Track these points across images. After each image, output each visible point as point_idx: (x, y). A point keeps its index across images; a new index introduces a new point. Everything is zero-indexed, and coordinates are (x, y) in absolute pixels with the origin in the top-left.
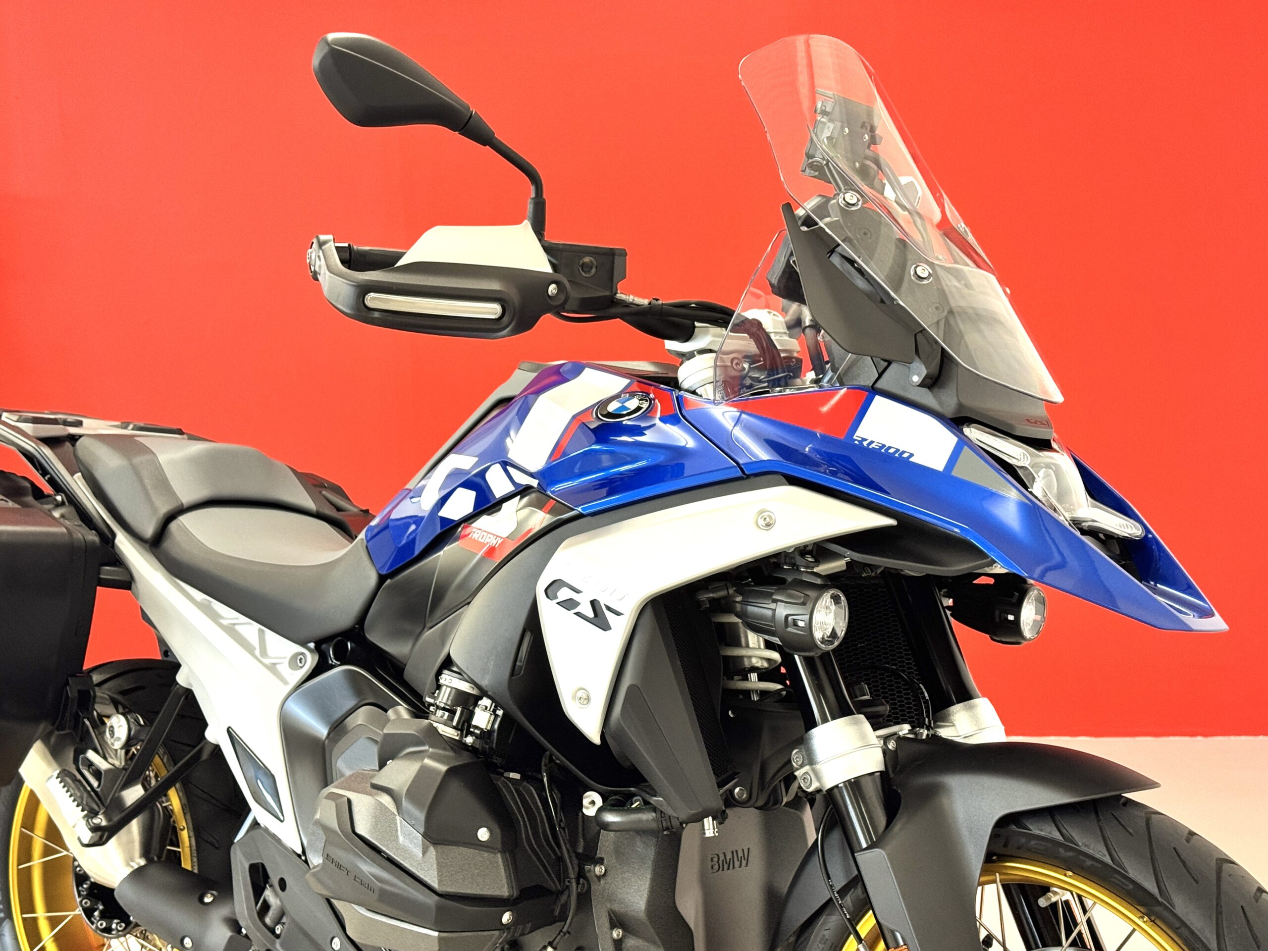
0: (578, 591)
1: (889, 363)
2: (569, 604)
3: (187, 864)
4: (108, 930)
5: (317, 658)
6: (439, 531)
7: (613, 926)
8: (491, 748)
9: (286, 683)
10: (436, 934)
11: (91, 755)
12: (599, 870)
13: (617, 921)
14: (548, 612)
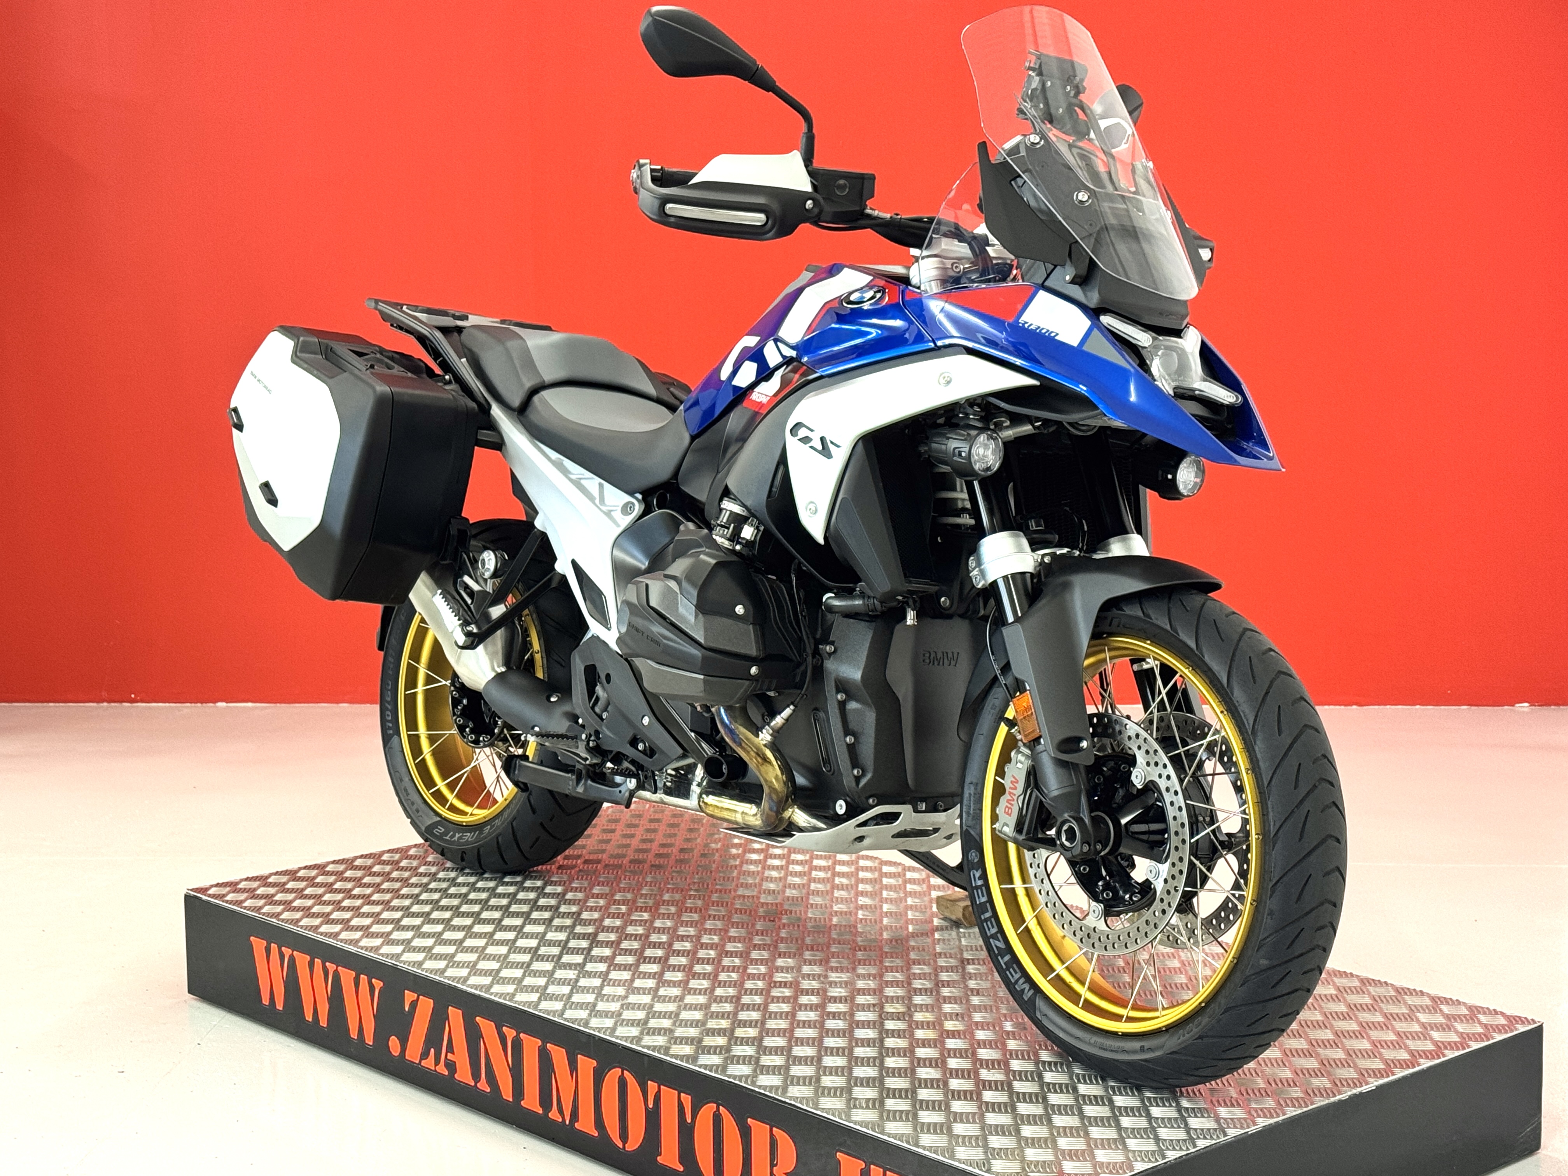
0: (812, 430)
1: (1055, 266)
2: (806, 440)
3: (540, 674)
4: (476, 742)
5: (643, 507)
6: (732, 398)
7: (838, 691)
8: (753, 554)
9: (618, 526)
10: (702, 677)
11: (467, 579)
12: (829, 648)
13: (842, 686)
14: (793, 446)
